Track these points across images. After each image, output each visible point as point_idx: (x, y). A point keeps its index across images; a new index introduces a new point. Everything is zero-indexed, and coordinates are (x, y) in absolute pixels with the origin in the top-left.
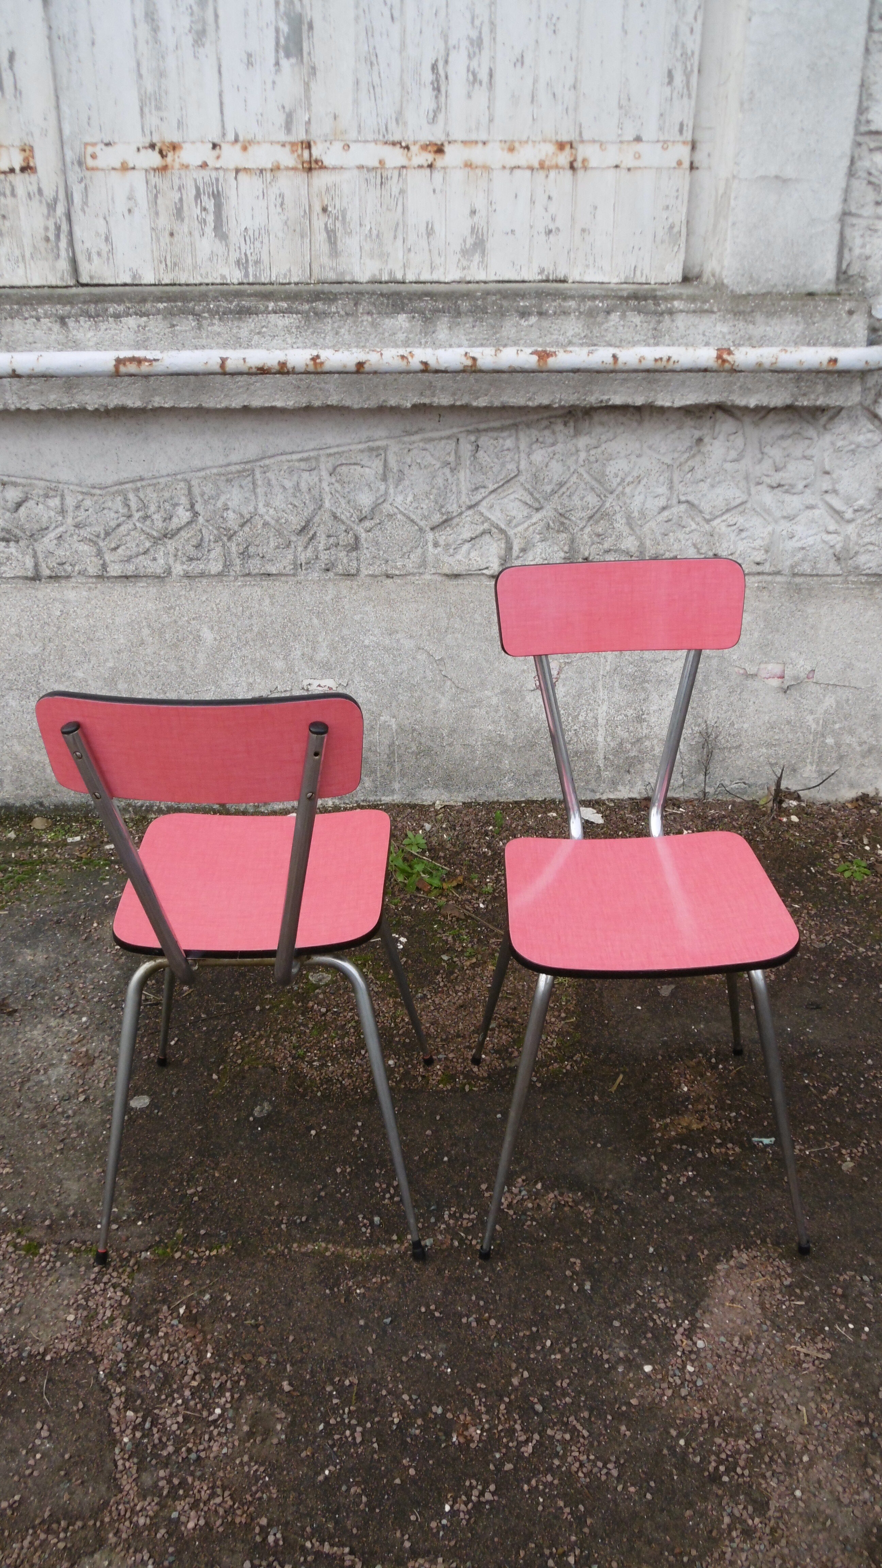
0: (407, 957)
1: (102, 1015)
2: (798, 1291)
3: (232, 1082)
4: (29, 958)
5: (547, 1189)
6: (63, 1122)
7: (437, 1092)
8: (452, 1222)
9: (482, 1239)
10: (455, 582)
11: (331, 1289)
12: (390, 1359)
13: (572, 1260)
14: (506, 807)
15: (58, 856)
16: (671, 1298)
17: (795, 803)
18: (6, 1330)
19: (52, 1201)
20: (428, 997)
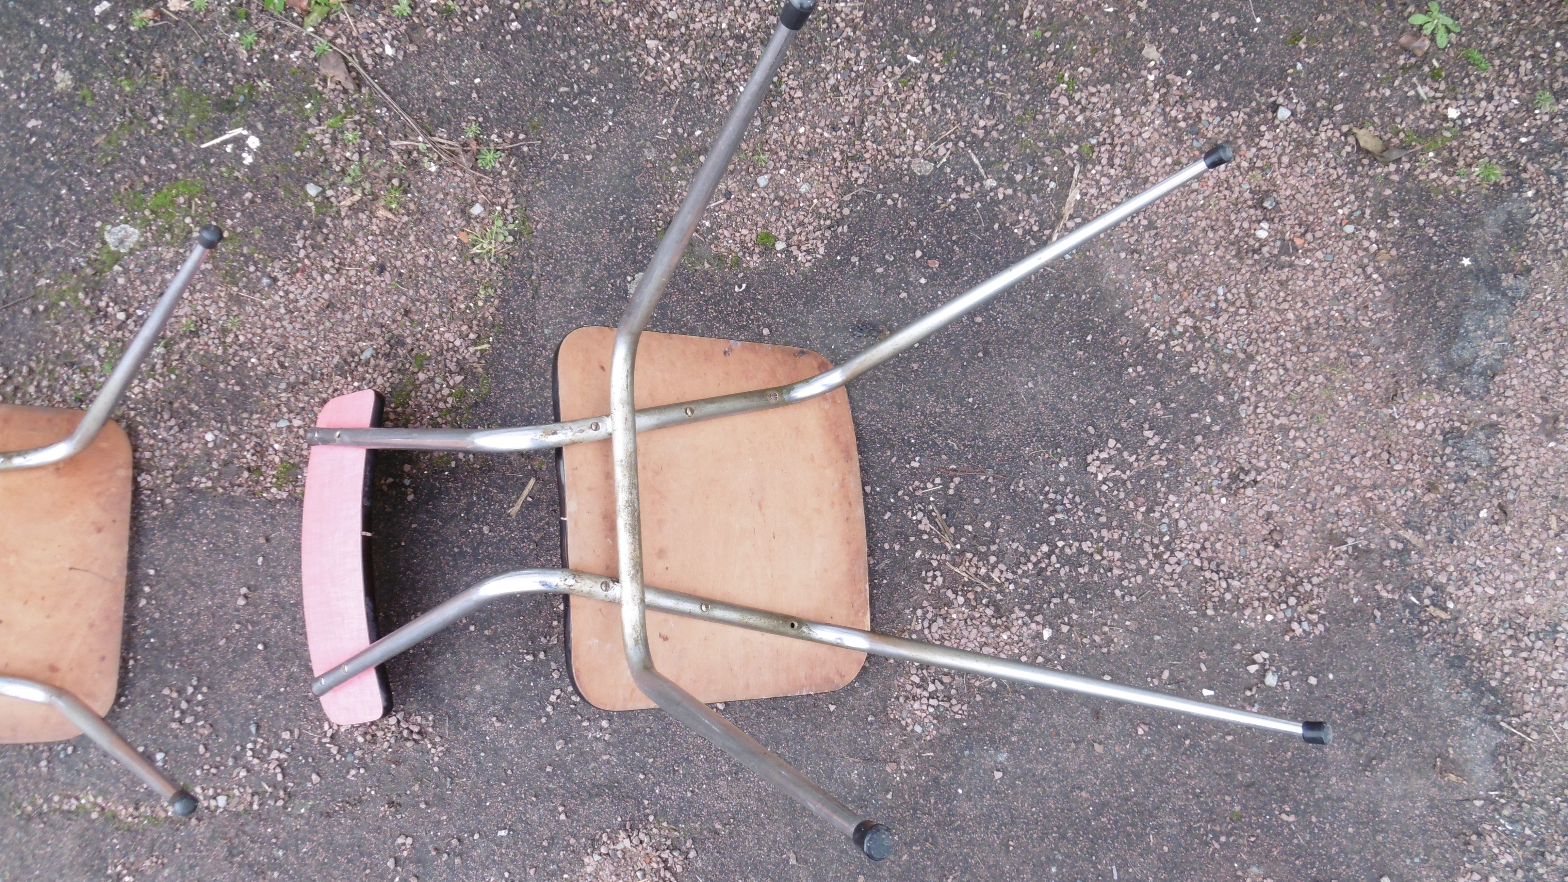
20: (280, 283)
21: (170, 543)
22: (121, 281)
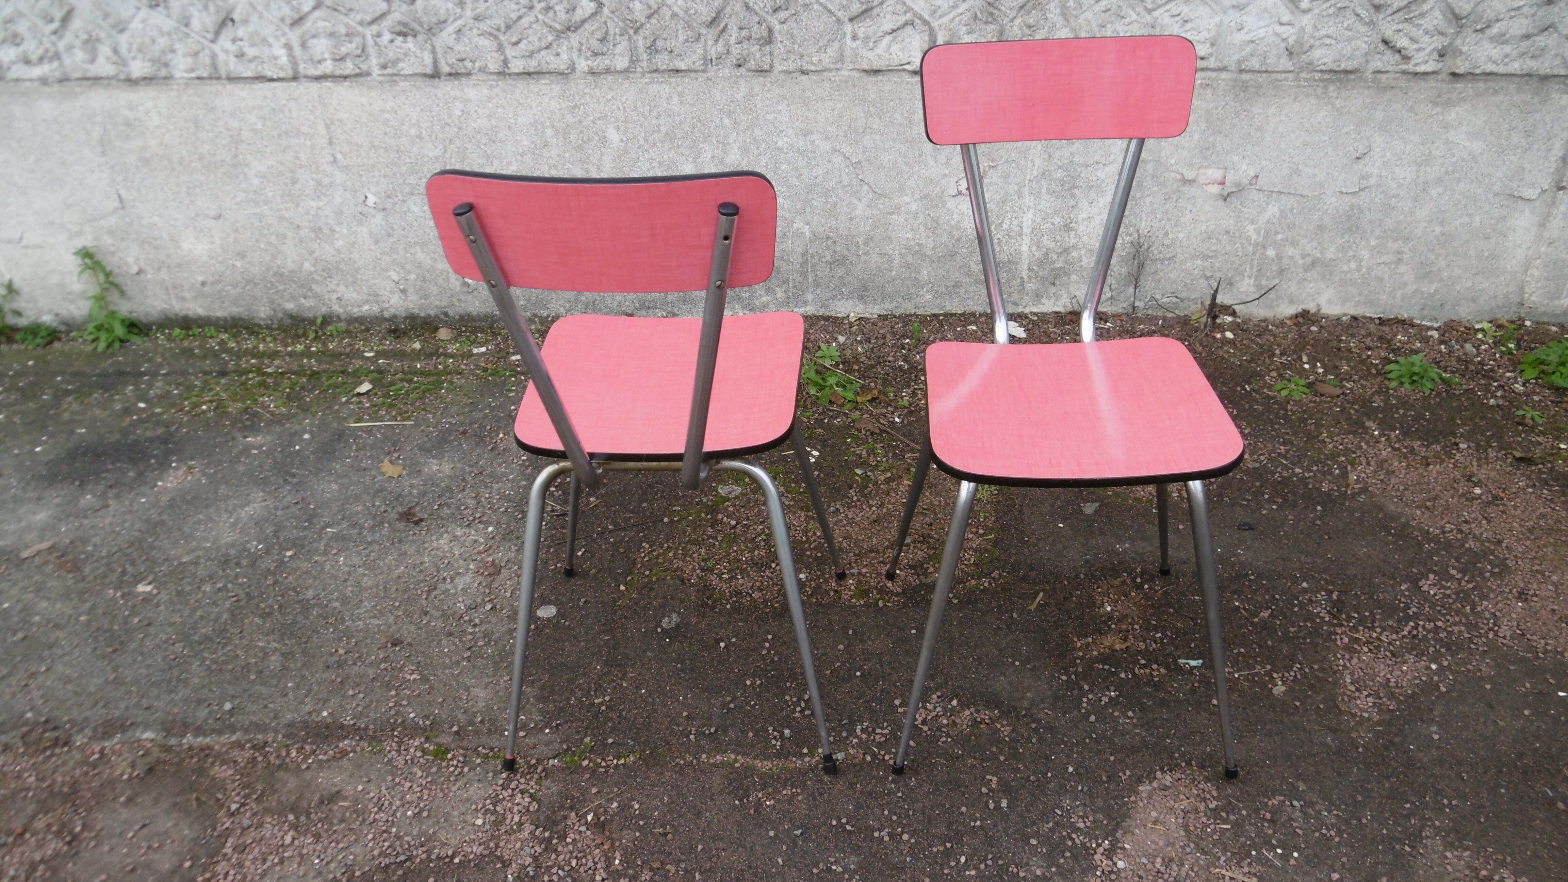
0: (819, 470)
1: (508, 526)
2: (1224, 814)
3: (639, 593)
4: (435, 468)
5: (963, 706)
6: (470, 630)
7: (850, 607)
8: (864, 736)
9: (896, 754)
10: (873, 79)
11: (741, 800)
12: (800, 870)
13: (988, 777)
14: (924, 320)
15: (463, 367)
16: (1091, 818)
17: (1230, 319)
18: (415, 833)
19: (460, 708)
20: (841, 511)
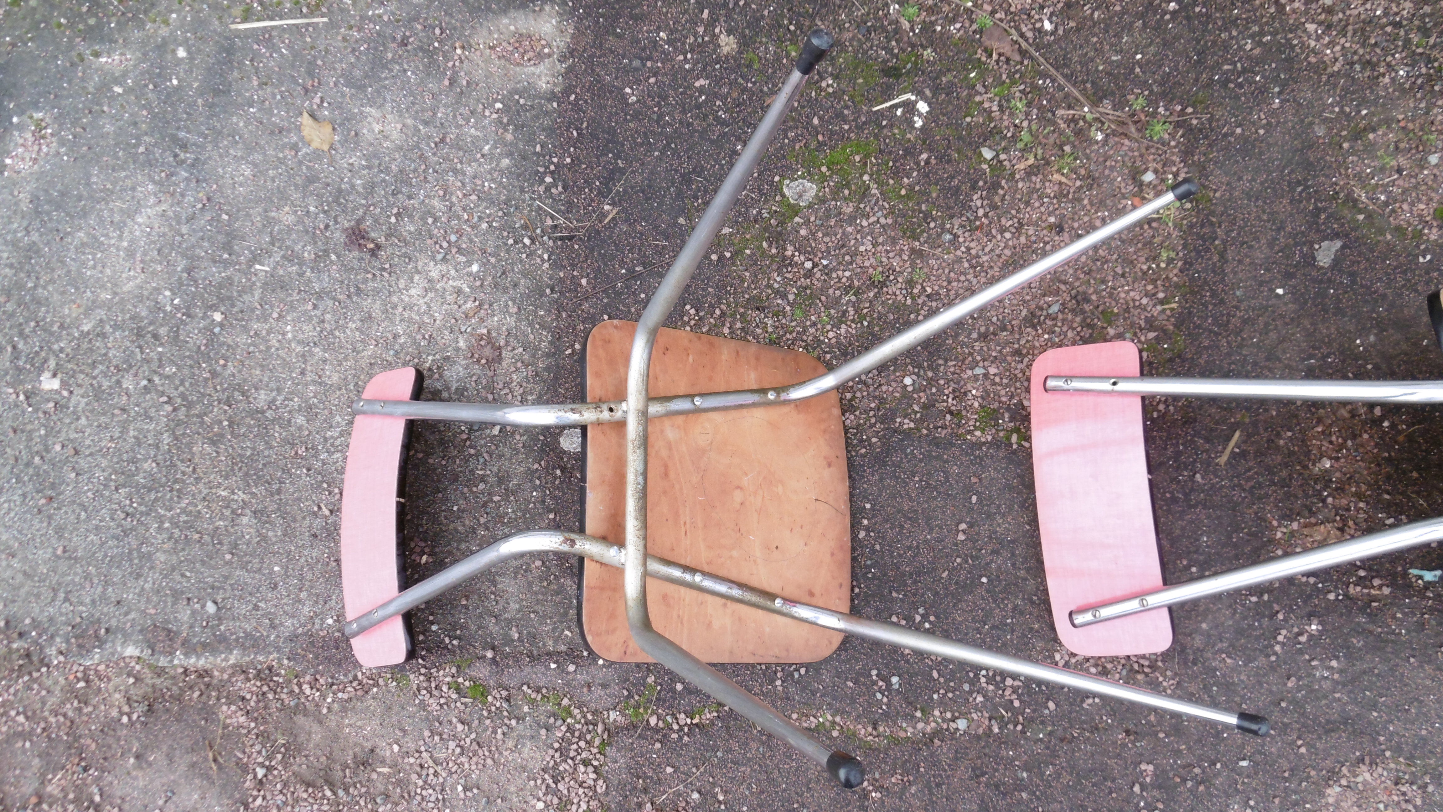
0: (929, 148)
7: (972, 446)
13: (1143, 767)
20: (961, 240)
21: (881, 479)
22: (803, 232)
